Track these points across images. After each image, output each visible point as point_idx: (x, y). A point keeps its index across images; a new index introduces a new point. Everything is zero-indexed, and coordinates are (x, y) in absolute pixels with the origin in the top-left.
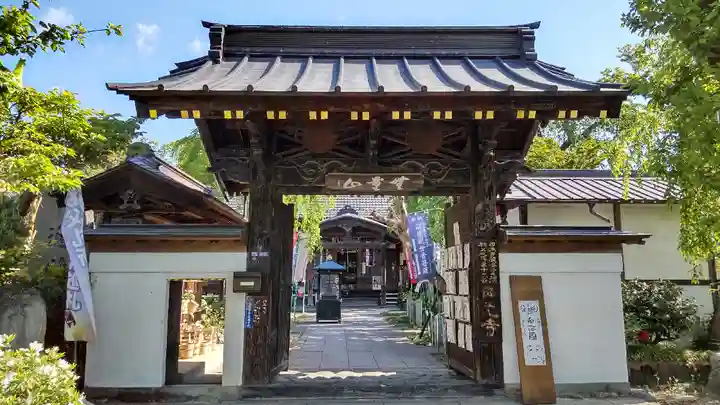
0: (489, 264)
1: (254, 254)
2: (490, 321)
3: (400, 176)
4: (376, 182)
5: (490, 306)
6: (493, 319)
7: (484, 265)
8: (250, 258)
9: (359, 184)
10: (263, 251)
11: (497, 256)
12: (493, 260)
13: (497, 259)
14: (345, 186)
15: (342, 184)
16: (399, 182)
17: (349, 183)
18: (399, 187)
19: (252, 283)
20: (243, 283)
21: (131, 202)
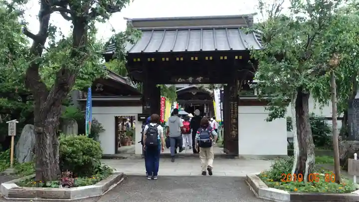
0: (234, 110)
1: (145, 107)
2: (234, 132)
3: (200, 77)
4: (190, 79)
5: (234, 126)
7: (232, 110)
8: (143, 109)
9: (184, 80)
10: (148, 106)
11: (237, 107)
13: (237, 109)
14: (179, 81)
15: (177, 80)
16: (199, 79)
17: (180, 80)
18: (200, 81)
19: (144, 118)
20: (141, 118)
21: (100, 88)
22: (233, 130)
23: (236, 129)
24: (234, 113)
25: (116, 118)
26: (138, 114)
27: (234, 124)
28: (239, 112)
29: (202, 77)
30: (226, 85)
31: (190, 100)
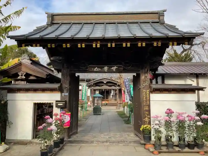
0: (146, 98)
1: (63, 94)
2: (146, 118)
3: (114, 66)
4: (106, 68)
5: (147, 113)
6: (148, 117)
7: (145, 98)
8: (61, 95)
9: (100, 69)
10: (66, 93)
11: (149, 95)
12: (148, 96)
13: (150, 96)
14: (95, 70)
15: (94, 69)
16: (114, 68)
17: (96, 69)
18: (114, 70)
19: (62, 104)
20: (59, 104)
21: (22, 76)
22: (146, 117)
23: (149, 116)
24: (146, 101)
25: (35, 104)
26: (57, 101)
27: (146, 111)
28: (151, 100)
29: (116, 67)
30: (135, 74)
31: (103, 87)
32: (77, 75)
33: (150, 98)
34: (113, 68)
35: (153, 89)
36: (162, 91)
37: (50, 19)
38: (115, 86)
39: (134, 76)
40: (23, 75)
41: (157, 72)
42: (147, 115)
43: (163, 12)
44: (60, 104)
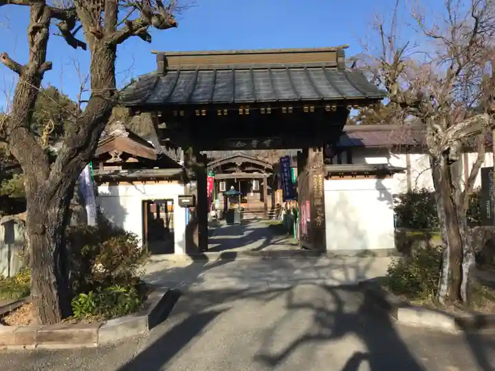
0: (318, 186)
1: (188, 184)
5: (319, 209)
6: (320, 216)
7: (316, 187)
8: (185, 187)
9: (245, 144)
10: (193, 183)
11: (323, 182)
12: (321, 184)
14: (237, 145)
16: (267, 142)
17: (239, 144)
18: (268, 145)
19: (188, 201)
20: (183, 201)
21: (116, 157)
22: (318, 216)
23: (322, 215)
24: (318, 192)
25: (144, 202)
26: (179, 196)
27: (318, 206)
28: (325, 189)
29: (269, 140)
30: (301, 150)
31: (233, 174)
32: (203, 153)
33: (323, 187)
34: (265, 142)
35: (329, 173)
36: (341, 175)
37: (161, 64)
38: (260, 172)
39: (299, 152)
40: (118, 156)
41: (338, 145)
42: (320, 212)
43: (344, 48)
44: (185, 201)
